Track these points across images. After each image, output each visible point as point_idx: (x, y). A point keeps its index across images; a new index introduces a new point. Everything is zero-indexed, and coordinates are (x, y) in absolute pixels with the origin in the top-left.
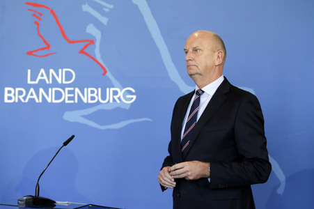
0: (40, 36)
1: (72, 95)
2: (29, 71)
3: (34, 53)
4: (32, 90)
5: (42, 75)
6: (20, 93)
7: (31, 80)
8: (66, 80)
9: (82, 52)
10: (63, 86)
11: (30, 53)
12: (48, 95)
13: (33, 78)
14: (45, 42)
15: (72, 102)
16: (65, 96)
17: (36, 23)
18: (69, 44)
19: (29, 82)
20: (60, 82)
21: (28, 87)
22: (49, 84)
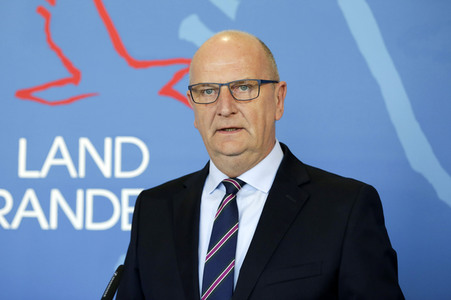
0: (53, 47)
2: (23, 143)
3: (36, 94)
4: (30, 195)
5: (59, 155)
7: (29, 168)
8: (124, 169)
9: (168, 91)
10: (116, 185)
11: (24, 94)
12: (74, 209)
13: (34, 163)
14: (67, 63)
16: (122, 210)
17: (42, 11)
18: (132, 69)
19: (23, 173)
20: (107, 173)
21: (18, 188)
22: (78, 179)
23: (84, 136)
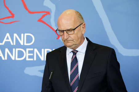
0: (6, 7)
5: (8, 38)
9: (40, 20)
10: (25, 47)
12: (12, 54)
14: (10, 12)
15: (32, 59)
16: (26, 55)
20: (22, 44)
22: (13, 45)
23: (15, 33)
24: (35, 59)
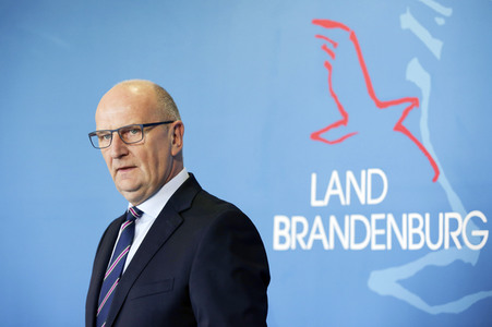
0: (333, 95)
1: (382, 232)
2: (314, 177)
3: (321, 136)
4: (318, 221)
5: (335, 187)
6: (300, 228)
7: (317, 198)
8: (373, 197)
9: (399, 127)
10: (368, 211)
11: (315, 136)
12: (344, 231)
13: (320, 196)
14: (341, 108)
15: (382, 247)
16: (372, 232)
17: (328, 65)
18: (378, 109)
20: (363, 200)
21: (310, 214)
22: (346, 206)
23: (349, 169)
24: (389, 247)
